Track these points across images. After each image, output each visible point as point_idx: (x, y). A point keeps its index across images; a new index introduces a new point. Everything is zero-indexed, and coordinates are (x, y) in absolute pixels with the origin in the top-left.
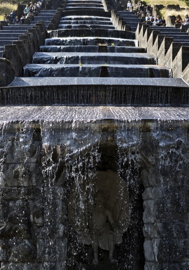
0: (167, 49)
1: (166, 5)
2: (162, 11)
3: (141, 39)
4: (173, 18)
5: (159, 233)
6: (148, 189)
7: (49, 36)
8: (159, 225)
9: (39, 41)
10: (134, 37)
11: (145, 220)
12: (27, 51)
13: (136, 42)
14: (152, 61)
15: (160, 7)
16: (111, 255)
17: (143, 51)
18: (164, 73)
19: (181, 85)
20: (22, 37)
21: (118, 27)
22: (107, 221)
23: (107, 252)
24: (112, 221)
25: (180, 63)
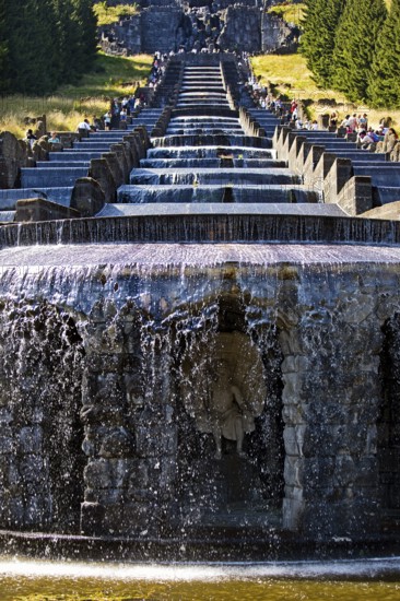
0: (316, 162)
1: (316, 99)
2: (311, 108)
3: (280, 149)
4: (325, 118)
5: (304, 417)
6: (289, 358)
7: (151, 146)
8: (305, 407)
9: (138, 153)
10: (270, 145)
11: (285, 400)
12: (122, 167)
13: (273, 152)
14: (296, 180)
15: (308, 102)
16: (239, 446)
17: (283, 165)
18: (312, 198)
19: (336, 214)
20: (115, 148)
21: (249, 131)
22: (234, 401)
23: (234, 443)
24: (240, 402)
25: (334, 183)
